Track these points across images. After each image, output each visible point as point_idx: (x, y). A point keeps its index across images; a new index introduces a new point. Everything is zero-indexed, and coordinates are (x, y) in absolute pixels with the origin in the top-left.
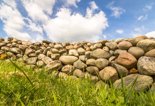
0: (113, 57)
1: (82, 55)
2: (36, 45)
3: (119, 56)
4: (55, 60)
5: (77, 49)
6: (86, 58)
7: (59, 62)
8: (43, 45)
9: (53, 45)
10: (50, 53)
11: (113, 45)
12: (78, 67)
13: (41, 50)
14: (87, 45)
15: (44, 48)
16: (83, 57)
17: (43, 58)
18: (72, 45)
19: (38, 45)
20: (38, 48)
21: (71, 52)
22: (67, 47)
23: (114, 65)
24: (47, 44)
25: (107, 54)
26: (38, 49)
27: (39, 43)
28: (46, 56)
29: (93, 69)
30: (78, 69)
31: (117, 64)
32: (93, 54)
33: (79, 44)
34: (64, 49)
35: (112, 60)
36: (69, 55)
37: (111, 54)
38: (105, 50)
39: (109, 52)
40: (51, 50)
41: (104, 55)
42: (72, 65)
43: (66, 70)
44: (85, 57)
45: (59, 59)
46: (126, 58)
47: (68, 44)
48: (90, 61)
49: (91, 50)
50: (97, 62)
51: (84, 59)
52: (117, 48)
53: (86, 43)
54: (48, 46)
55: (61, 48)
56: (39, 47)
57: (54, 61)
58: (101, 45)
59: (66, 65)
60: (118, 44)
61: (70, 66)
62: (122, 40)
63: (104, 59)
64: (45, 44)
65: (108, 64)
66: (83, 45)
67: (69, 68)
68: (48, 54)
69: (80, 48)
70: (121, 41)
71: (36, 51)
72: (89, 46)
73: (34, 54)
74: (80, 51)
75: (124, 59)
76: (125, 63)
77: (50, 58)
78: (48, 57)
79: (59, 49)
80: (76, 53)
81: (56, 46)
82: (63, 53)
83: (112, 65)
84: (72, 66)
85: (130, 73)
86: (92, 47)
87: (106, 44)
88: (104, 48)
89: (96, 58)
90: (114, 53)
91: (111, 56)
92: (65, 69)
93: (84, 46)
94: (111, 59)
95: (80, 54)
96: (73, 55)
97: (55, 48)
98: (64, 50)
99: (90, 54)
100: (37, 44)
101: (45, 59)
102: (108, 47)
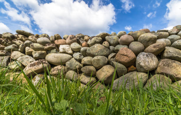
0: (113, 54)
1: (77, 52)
2: (5, 38)
3: (119, 52)
4: (39, 59)
5: (69, 44)
6: (81, 55)
7: (45, 63)
8: (18, 38)
9: (34, 38)
10: (30, 51)
11: (114, 40)
12: (71, 68)
13: (14, 45)
14: (84, 39)
15: (20, 42)
16: (77, 55)
17: (20, 58)
18: (64, 39)
19: (8, 38)
20: (10, 42)
21: (61, 48)
22: (56, 42)
23: (113, 63)
24: (24, 37)
25: (107, 50)
26: (9, 44)
27: (11, 35)
28: (23, 54)
29: (89, 69)
30: (71, 70)
31: (116, 62)
32: (91, 50)
33: (73, 37)
34: (52, 45)
35: (111, 58)
36: (61, 53)
37: (111, 50)
38: (104, 46)
39: (109, 48)
40: (32, 46)
41: (103, 52)
42: (65, 65)
43: (55, 72)
44: (80, 55)
45: (44, 59)
46: (126, 54)
47: (58, 38)
48: (86, 60)
49: (88, 46)
50: (94, 60)
51: (79, 58)
52: (118, 43)
53: (83, 37)
54: (27, 40)
55: (47, 43)
56: (11, 41)
57: (37, 61)
58: (101, 38)
59: (56, 66)
61: (61, 66)
62: (124, 33)
63: (102, 56)
64: (22, 37)
65: (106, 62)
66: (78, 38)
67: (61, 69)
68: (26, 51)
69: (73, 43)
70: (122, 35)
71: (6, 46)
72: (87, 41)
73: (2, 52)
74: (73, 47)
75: (123, 56)
76: (124, 60)
77: (31, 57)
78: (27, 56)
79: (44, 43)
80: (69, 50)
81: (39, 40)
82: (50, 50)
83: (111, 63)
84: (64, 67)
85: (129, 71)
86: (89, 42)
87: (107, 37)
88: (103, 43)
89: (93, 56)
90: (115, 50)
91: (111, 53)
92: (53, 71)
93: (80, 40)
94: (110, 56)
95: (74, 51)
96: (64, 52)
97: (39, 43)
98: (51, 45)
99: (86, 50)
100: (6, 36)
101: (22, 59)
102: (108, 41)
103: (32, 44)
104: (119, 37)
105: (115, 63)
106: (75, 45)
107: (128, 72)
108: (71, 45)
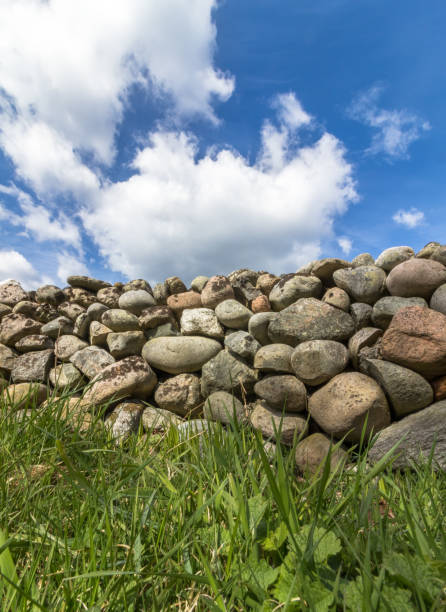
0: (367, 333)
1: (235, 330)
2: (42, 300)
3: (392, 324)
4: (126, 357)
5: (212, 305)
6: (251, 340)
7: (141, 367)
8: (72, 299)
9: (112, 294)
10: (101, 332)
11: (366, 279)
12: (221, 383)
13: (63, 318)
14: (257, 287)
15: (76, 309)
16: (238, 340)
17: (76, 354)
18: (195, 289)
19: (49, 300)
20: (53, 311)
21: (187, 319)
22: (171, 300)
23: (370, 366)
24: (86, 295)
25: (342, 320)
26: (51, 315)
27: (55, 291)
28: (85, 344)
29: (282, 387)
30: (221, 389)
31: (383, 359)
32: (283, 321)
33: (221, 282)
34: (160, 311)
35: (362, 346)
36: (185, 334)
37: (359, 318)
38: (331, 305)
39: (349, 311)
40: (107, 317)
41: (328, 326)
42: (199, 373)
43: (173, 396)
44: (247, 338)
45: (139, 354)
46: (422, 330)
47: (177, 288)
48: (269, 353)
49: (273, 306)
50: (299, 356)
51: (244, 349)
52: (384, 292)
53: (253, 279)
54: (93, 301)
55: (146, 305)
56: (56, 306)
57: (121, 363)
58: (316, 279)
59: (173, 376)
60: (387, 272)
61: (187, 378)
62: (405, 255)
63: (327, 342)
64: (81, 294)
65: (344, 360)
66: (238, 285)
67: (187, 387)
68: (92, 335)
69: (224, 302)
70: (399, 260)
71: (45, 323)
72: (266, 291)
73: (36, 338)
74: (225, 316)
75: (412, 339)
76: (417, 355)
77: (104, 351)
78: (93, 348)
79: (137, 308)
80: (210, 324)
81: (124, 299)
82: (156, 329)
83: (364, 366)
84: (196, 378)
85: (438, 394)
86: (276, 295)
87: (338, 274)
88: (327, 295)
89: (293, 341)
90: (373, 316)
91: (359, 328)
92: (166, 393)
93: (243, 290)
94: (357, 340)
95: (227, 327)
96: (197, 333)
97: (124, 308)
98: (158, 313)
99: (267, 323)
100: (45, 294)
101: (81, 356)
102: (343, 287)
103: (108, 312)
104: (387, 268)
105: (379, 364)
106: (230, 308)
107: (435, 400)
108: (218, 308)
